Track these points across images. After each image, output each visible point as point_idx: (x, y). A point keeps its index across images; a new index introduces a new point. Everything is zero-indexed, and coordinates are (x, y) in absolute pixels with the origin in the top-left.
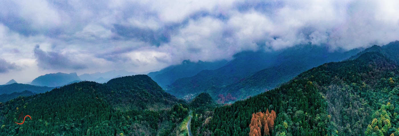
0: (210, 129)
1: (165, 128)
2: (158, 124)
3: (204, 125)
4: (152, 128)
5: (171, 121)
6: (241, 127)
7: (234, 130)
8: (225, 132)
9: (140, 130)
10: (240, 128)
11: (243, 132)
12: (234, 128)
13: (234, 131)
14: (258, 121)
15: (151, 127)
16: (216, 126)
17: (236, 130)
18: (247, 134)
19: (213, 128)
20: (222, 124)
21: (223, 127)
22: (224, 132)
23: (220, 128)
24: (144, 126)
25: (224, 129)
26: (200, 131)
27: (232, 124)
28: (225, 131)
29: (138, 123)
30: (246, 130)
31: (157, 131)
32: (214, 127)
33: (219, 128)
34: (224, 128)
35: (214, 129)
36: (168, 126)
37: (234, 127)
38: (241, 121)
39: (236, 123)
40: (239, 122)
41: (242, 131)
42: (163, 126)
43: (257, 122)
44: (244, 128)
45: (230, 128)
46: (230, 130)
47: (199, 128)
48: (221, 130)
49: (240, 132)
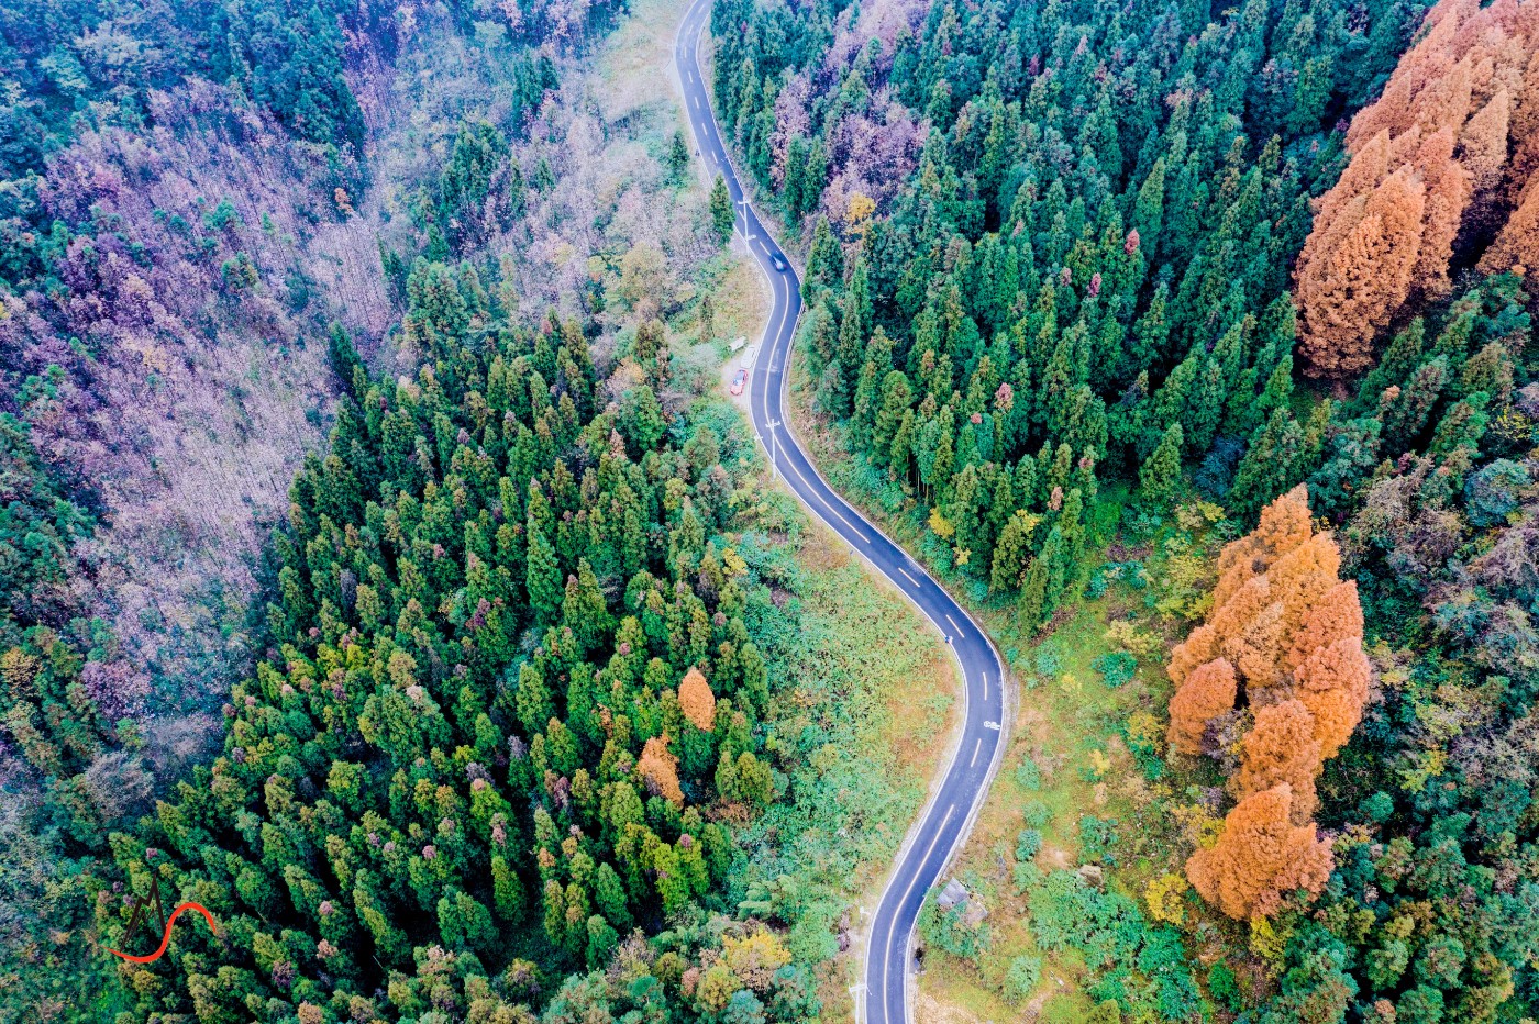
0: (914, 99)
1: (447, 111)
2: (348, 78)
3: (851, 57)
4: (297, 135)
5: (490, 31)
6: (1245, 117)
7: (1161, 131)
8: (1069, 140)
9: (176, 190)
10: (1236, 121)
11: (1257, 172)
12: (1167, 111)
13: (1167, 147)
14: (1481, 97)
15: (287, 128)
16: (984, 71)
17: (1182, 136)
18: (1292, 194)
19: (941, 89)
20: (1046, 54)
21: (1058, 87)
22: (1057, 134)
23: (1022, 92)
24: (203, 138)
25: (1054, 111)
26: (808, 107)
27: (1156, 63)
28: (1070, 133)
29: (114, 122)
30: (1292, 161)
31: (358, 154)
32: (953, 79)
33: (1006, 91)
34: (1065, 100)
35: (957, 103)
36: (467, 83)
37: (1169, 99)
38: (1267, 58)
39: (1200, 70)
40: (1245, 56)
41: (1252, 155)
42: (416, 91)
43: (1463, 104)
44: (1281, 130)
45: (1124, 101)
46: (1122, 126)
47: (796, 83)
48: (1023, 114)
49: (1220, 163)
